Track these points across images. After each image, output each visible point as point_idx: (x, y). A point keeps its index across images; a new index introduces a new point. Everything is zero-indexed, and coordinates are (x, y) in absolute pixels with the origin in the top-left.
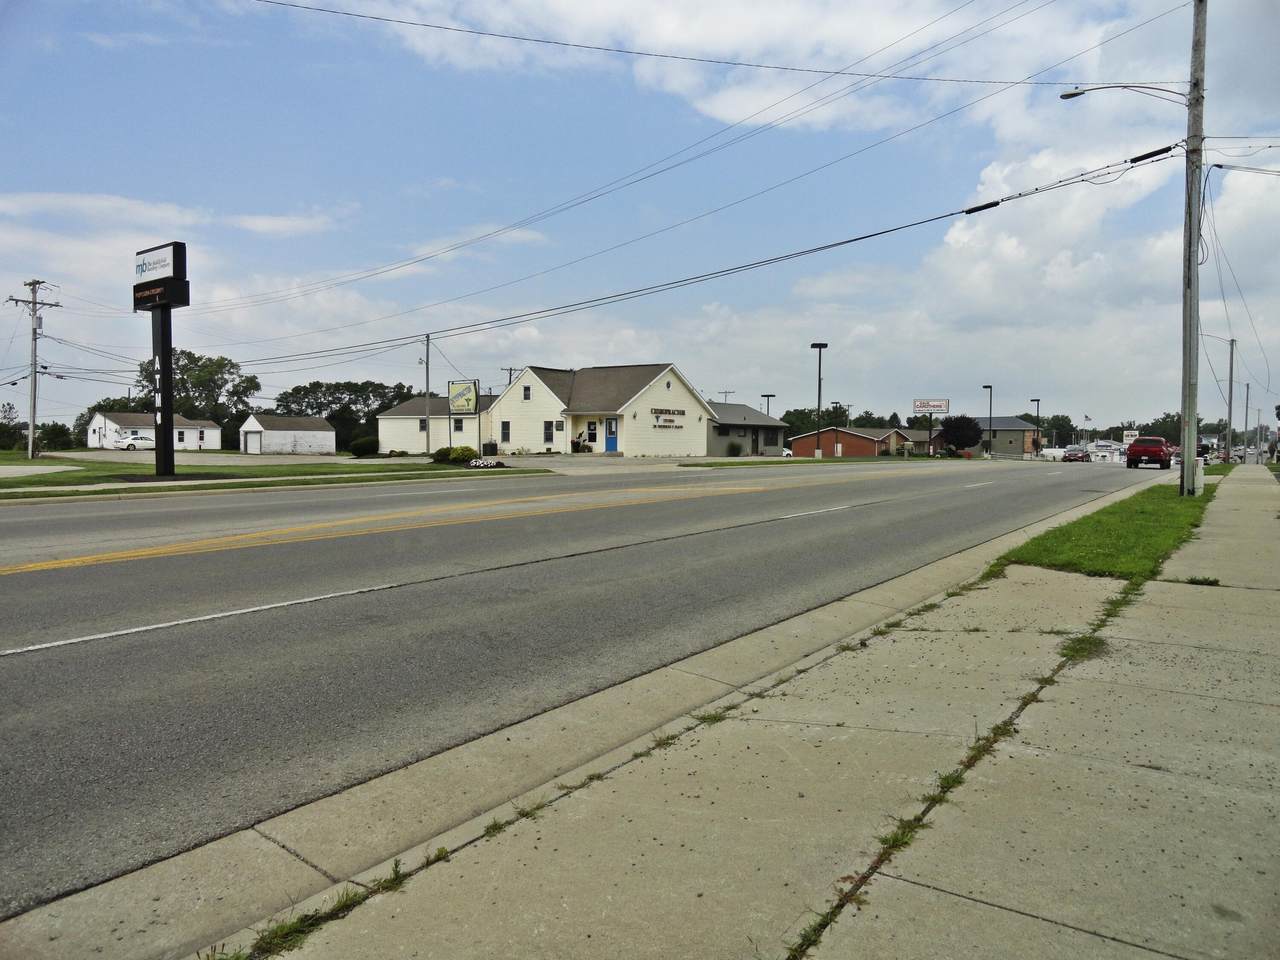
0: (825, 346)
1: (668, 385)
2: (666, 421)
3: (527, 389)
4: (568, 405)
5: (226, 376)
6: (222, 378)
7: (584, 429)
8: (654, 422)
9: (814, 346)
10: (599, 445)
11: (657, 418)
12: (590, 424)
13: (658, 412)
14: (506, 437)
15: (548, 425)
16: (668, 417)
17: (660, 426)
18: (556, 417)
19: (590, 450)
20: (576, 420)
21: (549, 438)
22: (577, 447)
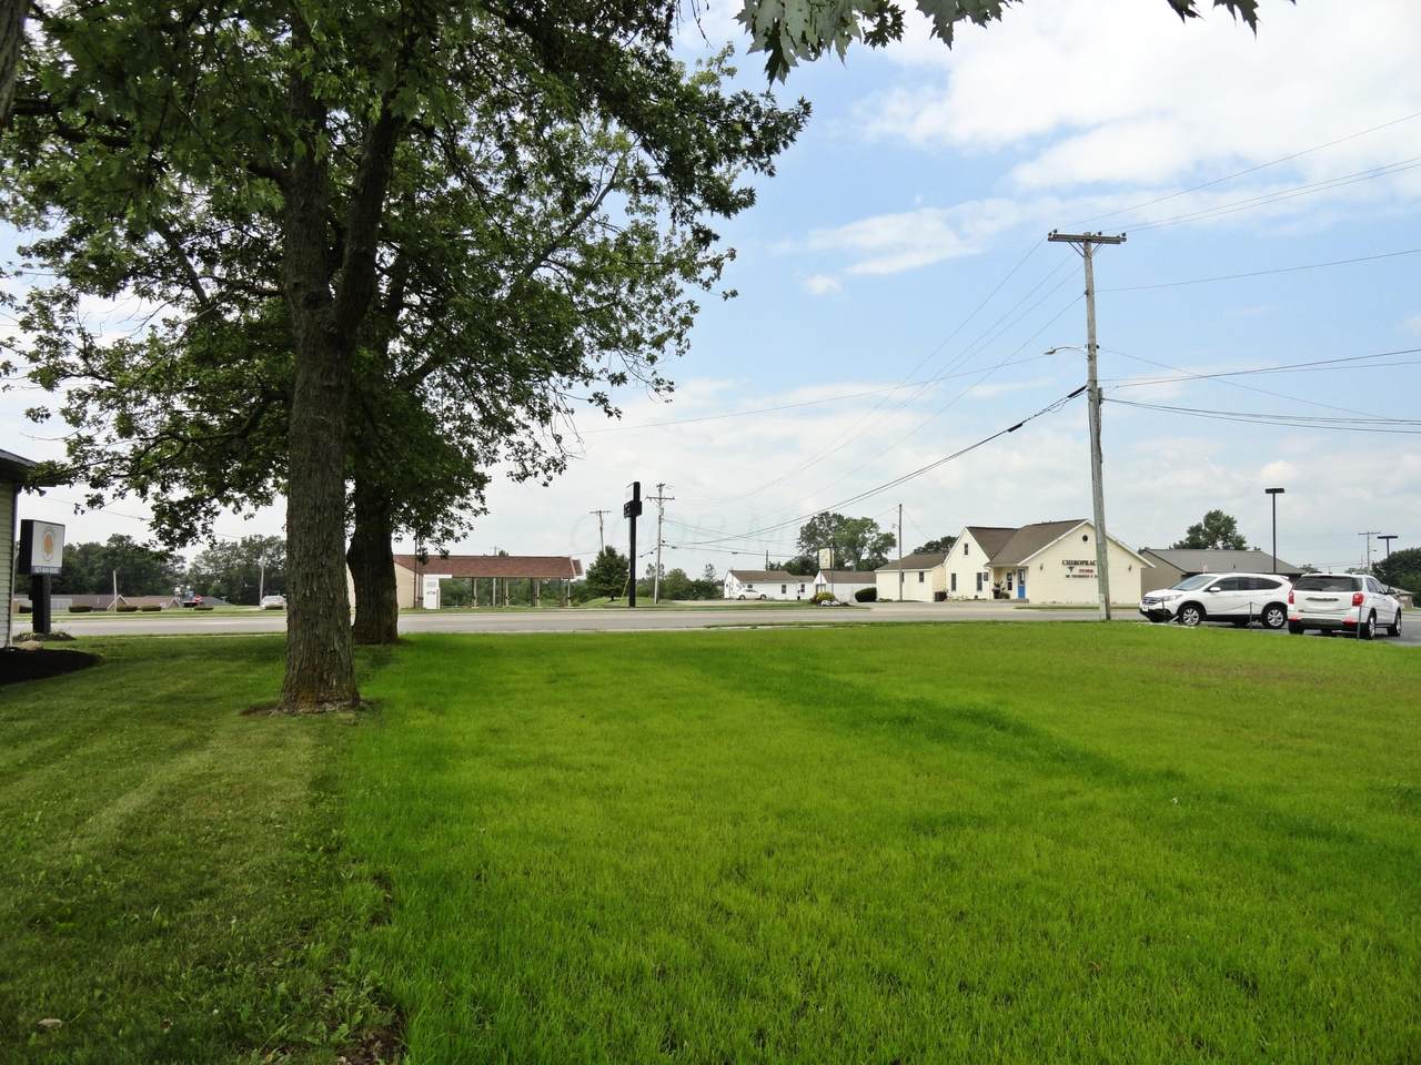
0: (1281, 491)
1: (1085, 538)
2: (1081, 571)
3: (966, 546)
4: (991, 558)
5: (867, 535)
6: (863, 537)
7: (1004, 581)
8: (1068, 572)
9: (1268, 491)
10: (1014, 594)
11: (1071, 568)
12: (1009, 574)
13: (1071, 564)
14: (954, 588)
15: (979, 575)
16: (1084, 567)
17: (1074, 576)
18: (983, 571)
19: (1007, 596)
20: (998, 571)
21: (980, 588)
22: (998, 594)
